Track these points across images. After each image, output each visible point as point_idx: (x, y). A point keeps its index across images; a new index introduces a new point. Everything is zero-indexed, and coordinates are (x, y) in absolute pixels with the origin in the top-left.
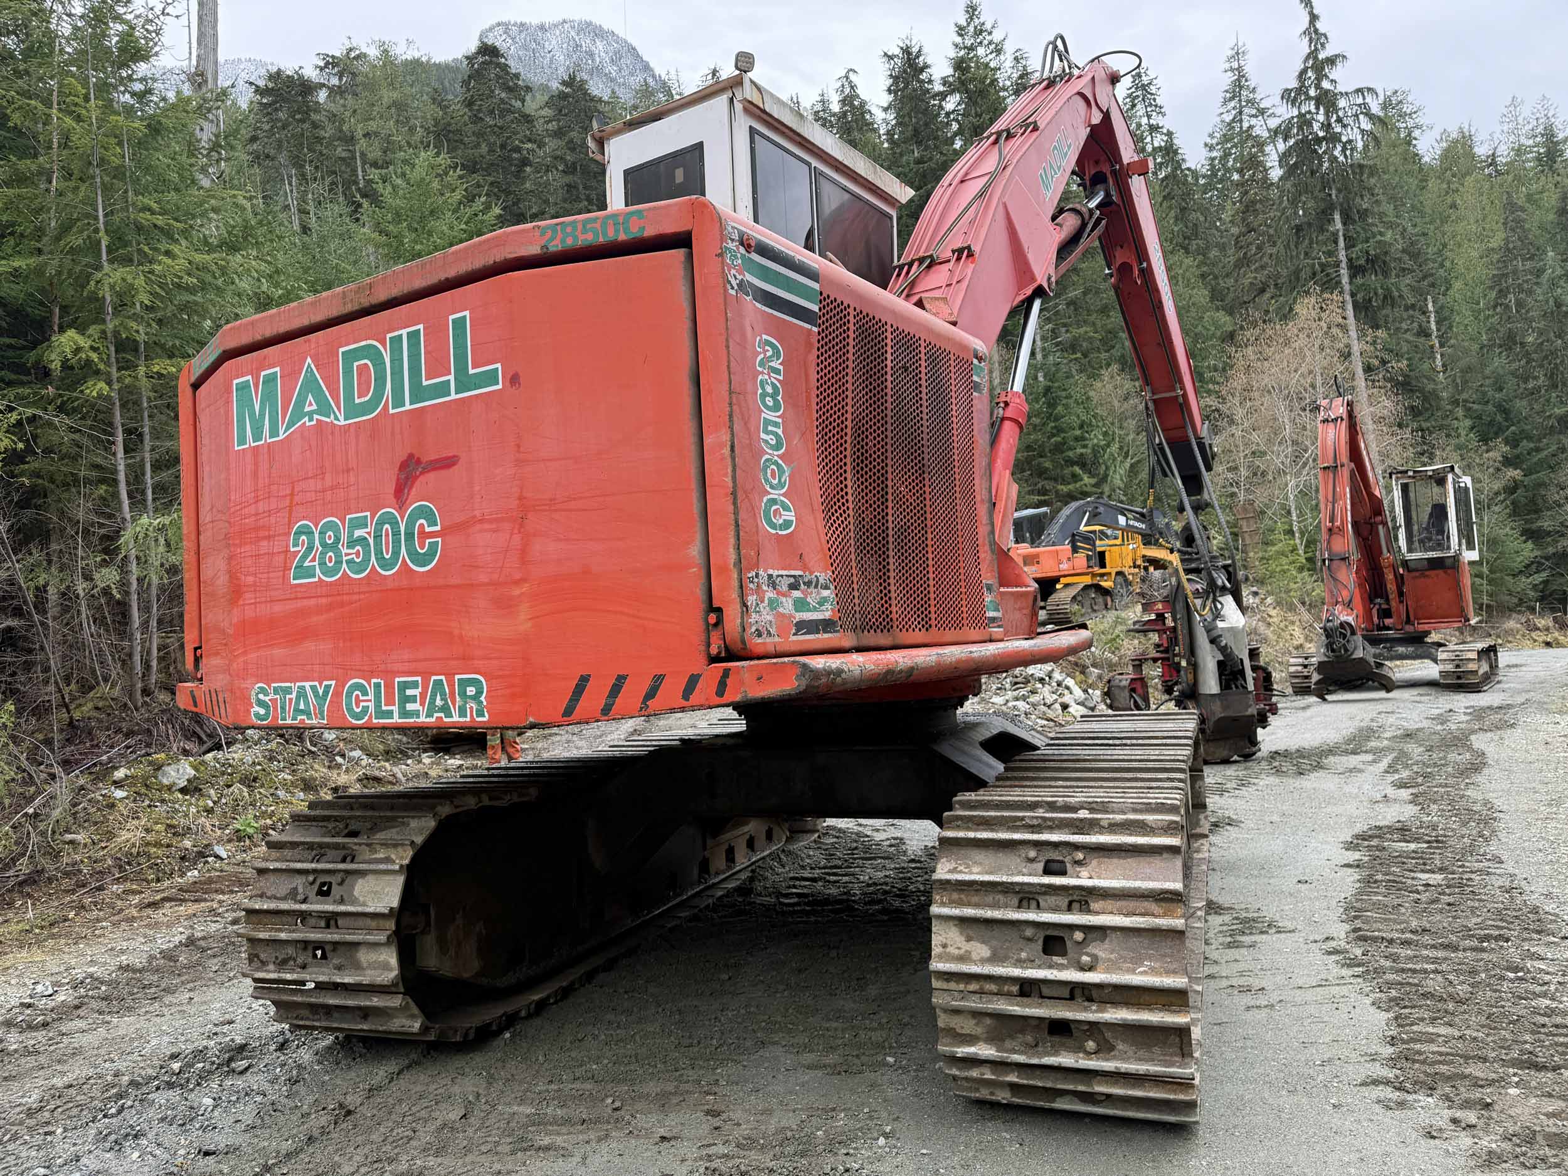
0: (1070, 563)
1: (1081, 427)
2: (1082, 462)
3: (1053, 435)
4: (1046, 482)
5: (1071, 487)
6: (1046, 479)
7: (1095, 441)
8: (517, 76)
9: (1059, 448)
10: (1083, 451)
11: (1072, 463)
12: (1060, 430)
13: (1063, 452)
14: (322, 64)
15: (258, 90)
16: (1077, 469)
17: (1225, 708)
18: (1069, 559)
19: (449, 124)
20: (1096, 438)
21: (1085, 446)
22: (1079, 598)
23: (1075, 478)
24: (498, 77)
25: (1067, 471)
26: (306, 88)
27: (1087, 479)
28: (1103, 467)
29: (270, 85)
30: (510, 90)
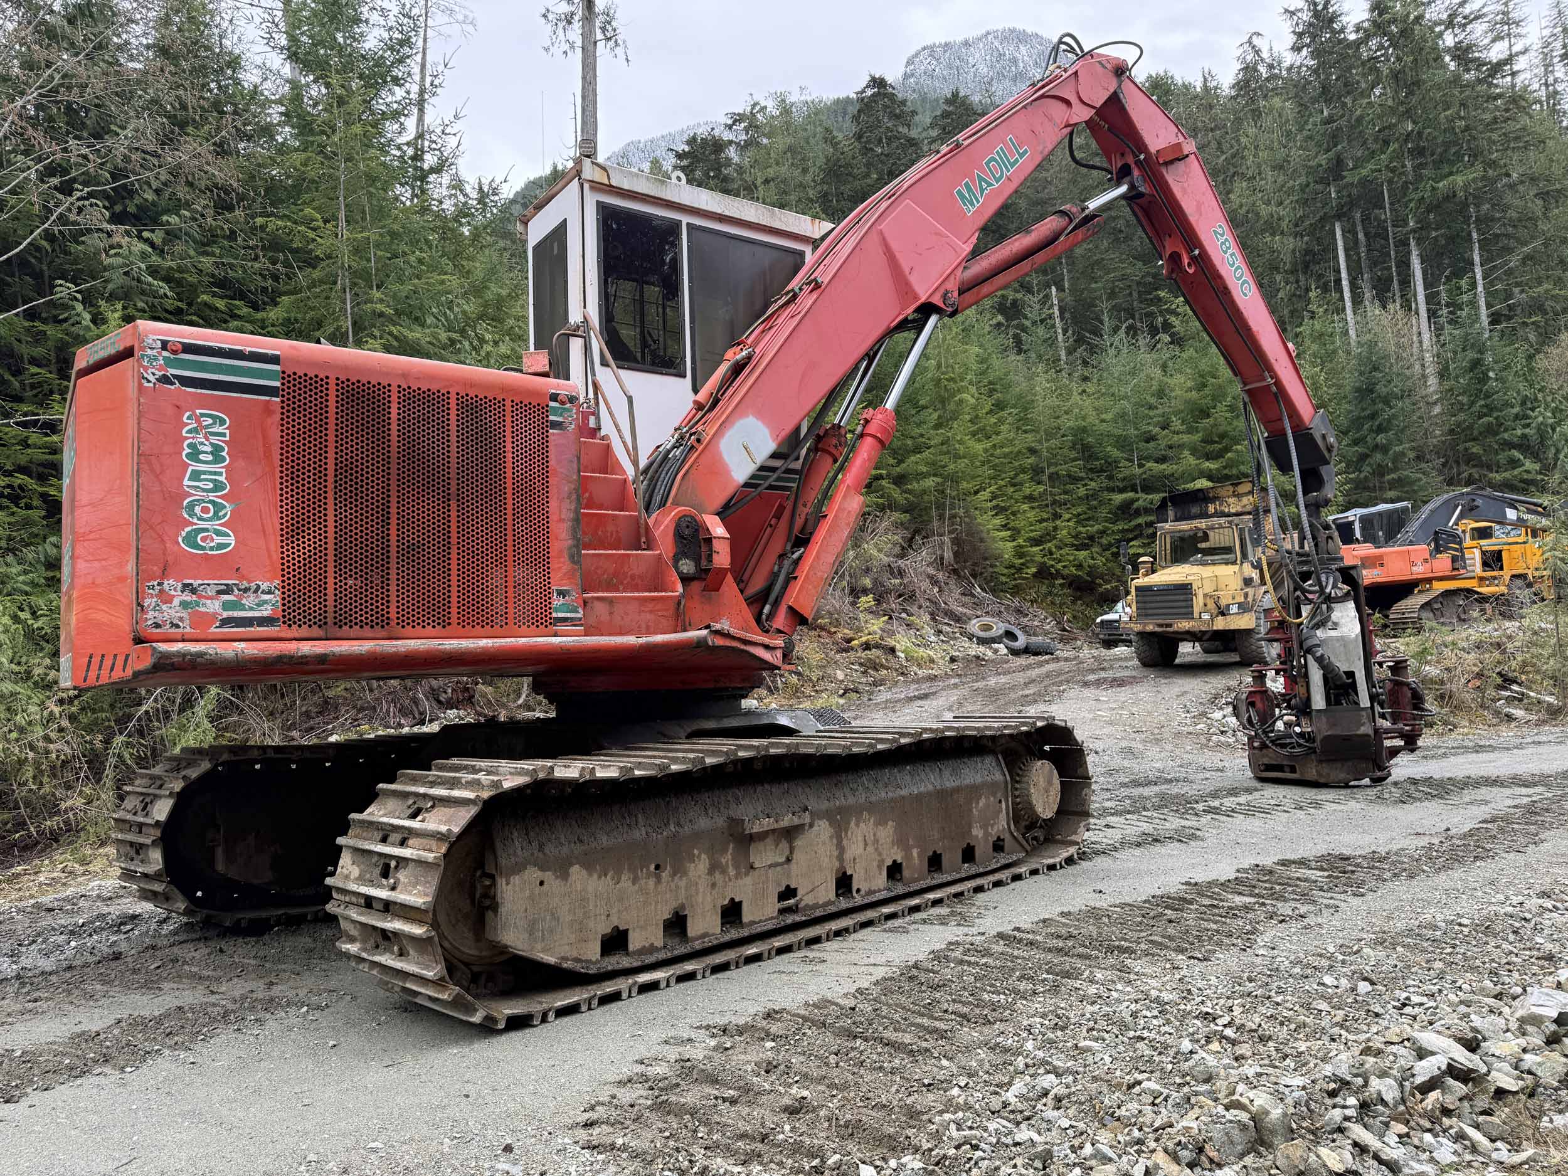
0: (1428, 565)
1: (1523, 403)
2: (1523, 446)
3: (1485, 415)
4: (1473, 471)
5: (1507, 475)
6: (1474, 466)
7: (1541, 419)
8: (904, 103)
9: (1491, 431)
10: (1527, 431)
11: (1511, 445)
12: (1490, 409)
13: (1496, 434)
14: (730, 122)
15: (679, 156)
16: (1516, 454)
17: (1333, 725)
18: (1426, 560)
19: (839, 160)
20: (1542, 416)
21: (1528, 425)
22: (1436, 606)
23: (1514, 463)
24: (886, 107)
25: (1502, 457)
26: (718, 146)
27: (1529, 465)
28: (1553, 450)
29: (687, 148)
30: (898, 117)
